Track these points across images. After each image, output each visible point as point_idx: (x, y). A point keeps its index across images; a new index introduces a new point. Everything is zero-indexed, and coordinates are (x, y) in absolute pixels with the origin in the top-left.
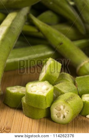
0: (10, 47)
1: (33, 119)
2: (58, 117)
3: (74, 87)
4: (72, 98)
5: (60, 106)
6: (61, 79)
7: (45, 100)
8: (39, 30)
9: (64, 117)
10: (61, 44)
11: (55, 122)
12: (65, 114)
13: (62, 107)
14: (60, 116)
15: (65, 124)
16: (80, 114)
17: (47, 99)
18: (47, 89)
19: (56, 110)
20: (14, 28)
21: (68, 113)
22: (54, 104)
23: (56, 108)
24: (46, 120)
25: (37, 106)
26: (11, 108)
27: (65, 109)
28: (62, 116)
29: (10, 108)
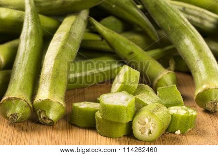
0: (72, 56)
1: (111, 138)
2: (142, 133)
3: (157, 99)
4: (158, 109)
5: (143, 118)
6: (140, 90)
7: (127, 111)
8: (103, 38)
9: (150, 132)
10: (131, 53)
11: (138, 140)
12: (151, 129)
13: (147, 120)
14: (145, 132)
15: (152, 141)
16: (166, 131)
17: (128, 110)
18: (127, 100)
19: (140, 125)
20: (74, 33)
21: (154, 128)
22: (137, 117)
23: (139, 122)
24: (126, 139)
25: (116, 120)
26: (80, 127)
27: (151, 122)
28: (147, 132)
29: (78, 129)
